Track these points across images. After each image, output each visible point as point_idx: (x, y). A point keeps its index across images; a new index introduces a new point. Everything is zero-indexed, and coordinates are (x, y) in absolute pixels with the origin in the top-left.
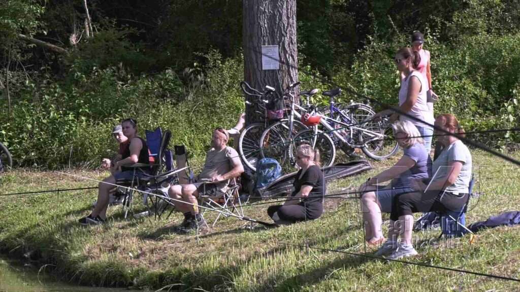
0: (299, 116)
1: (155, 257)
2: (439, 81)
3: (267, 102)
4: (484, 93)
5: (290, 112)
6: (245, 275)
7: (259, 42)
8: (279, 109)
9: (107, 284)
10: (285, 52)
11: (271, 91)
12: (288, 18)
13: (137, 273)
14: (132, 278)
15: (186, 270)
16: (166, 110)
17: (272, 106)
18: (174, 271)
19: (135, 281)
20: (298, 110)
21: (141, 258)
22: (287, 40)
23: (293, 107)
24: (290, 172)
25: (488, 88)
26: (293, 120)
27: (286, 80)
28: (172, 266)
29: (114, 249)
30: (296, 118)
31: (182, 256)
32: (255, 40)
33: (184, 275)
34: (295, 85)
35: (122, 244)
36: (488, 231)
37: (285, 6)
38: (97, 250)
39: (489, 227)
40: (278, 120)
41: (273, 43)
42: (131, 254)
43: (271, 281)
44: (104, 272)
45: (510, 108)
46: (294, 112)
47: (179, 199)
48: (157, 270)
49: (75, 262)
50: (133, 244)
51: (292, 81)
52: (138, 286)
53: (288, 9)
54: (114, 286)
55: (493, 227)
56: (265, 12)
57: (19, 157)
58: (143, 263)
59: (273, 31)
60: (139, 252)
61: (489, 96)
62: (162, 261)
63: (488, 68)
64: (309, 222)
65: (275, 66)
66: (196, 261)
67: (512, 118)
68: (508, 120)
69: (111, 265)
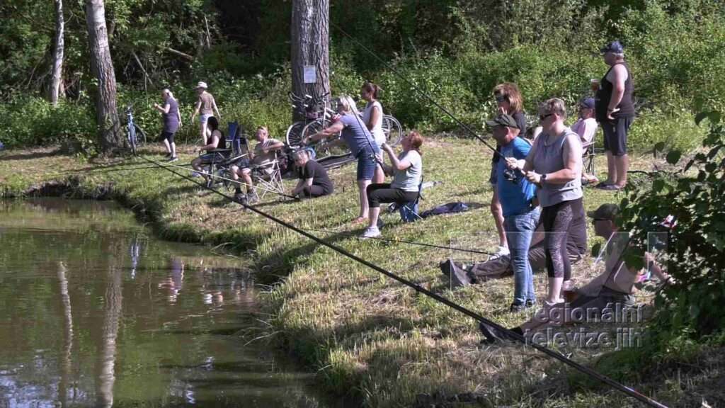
0: (329, 116)
1: (217, 221)
2: (441, 86)
3: (307, 106)
4: (472, 95)
5: (322, 113)
6: (264, 245)
7: (302, 63)
8: (315, 111)
9: (183, 240)
10: (320, 70)
11: (309, 98)
12: (322, 46)
13: (203, 233)
14: (200, 236)
15: (237, 232)
16: (254, 103)
17: (310, 109)
18: (229, 232)
19: (202, 238)
20: (329, 112)
21: (207, 222)
22: (321, 62)
23: (325, 110)
24: (322, 156)
25: (475, 92)
26: (325, 119)
27: (321, 90)
28: (228, 228)
29: (191, 214)
30: (327, 117)
31: (235, 221)
32: (299, 62)
33: (235, 235)
34: (326, 95)
35: (196, 210)
36: (434, 217)
37: (320, 38)
38: (179, 214)
39: (435, 214)
40: (315, 119)
41: (312, 64)
42: (201, 219)
43: (281, 250)
44: (181, 231)
45: (485, 108)
46: (326, 113)
47: (237, 180)
48: (218, 231)
49: (163, 223)
50: (203, 210)
51: (325, 91)
52: (203, 242)
53: (322, 40)
54: (189, 242)
55: (438, 214)
56: (306, 42)
57: (153, 135)
58: (209, 226)
59: (312, 55)
60: (207, 217)
61: (475, 97)
62: (221, 224)
63: (476, 76)
64: (324, 198)
65: (313, 80)
66: (244, 225)
67: (487, 115)
68: (484, 116)
69: (186, 226)
